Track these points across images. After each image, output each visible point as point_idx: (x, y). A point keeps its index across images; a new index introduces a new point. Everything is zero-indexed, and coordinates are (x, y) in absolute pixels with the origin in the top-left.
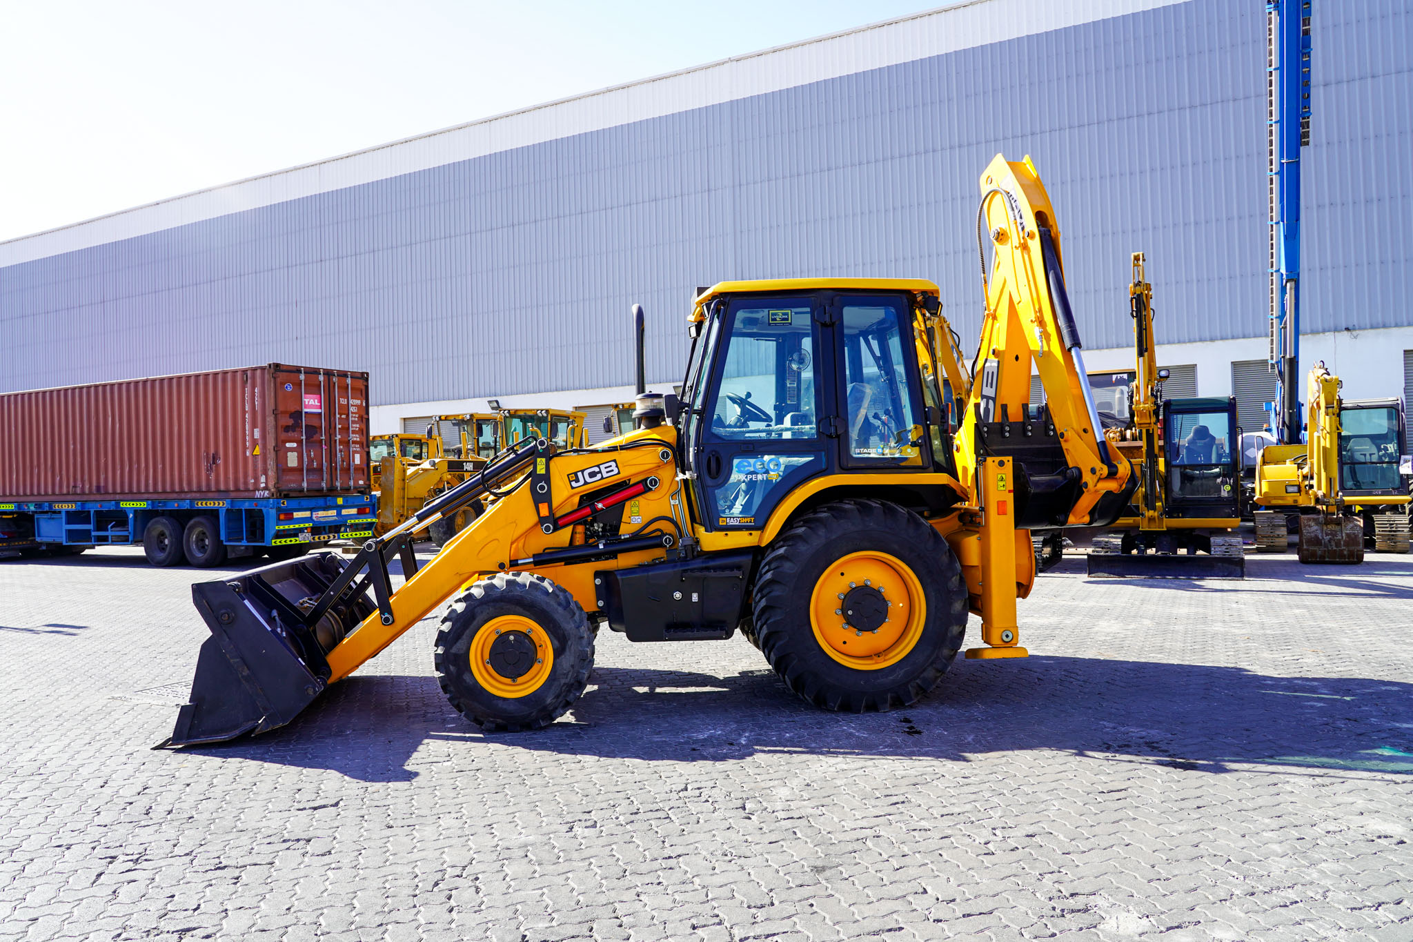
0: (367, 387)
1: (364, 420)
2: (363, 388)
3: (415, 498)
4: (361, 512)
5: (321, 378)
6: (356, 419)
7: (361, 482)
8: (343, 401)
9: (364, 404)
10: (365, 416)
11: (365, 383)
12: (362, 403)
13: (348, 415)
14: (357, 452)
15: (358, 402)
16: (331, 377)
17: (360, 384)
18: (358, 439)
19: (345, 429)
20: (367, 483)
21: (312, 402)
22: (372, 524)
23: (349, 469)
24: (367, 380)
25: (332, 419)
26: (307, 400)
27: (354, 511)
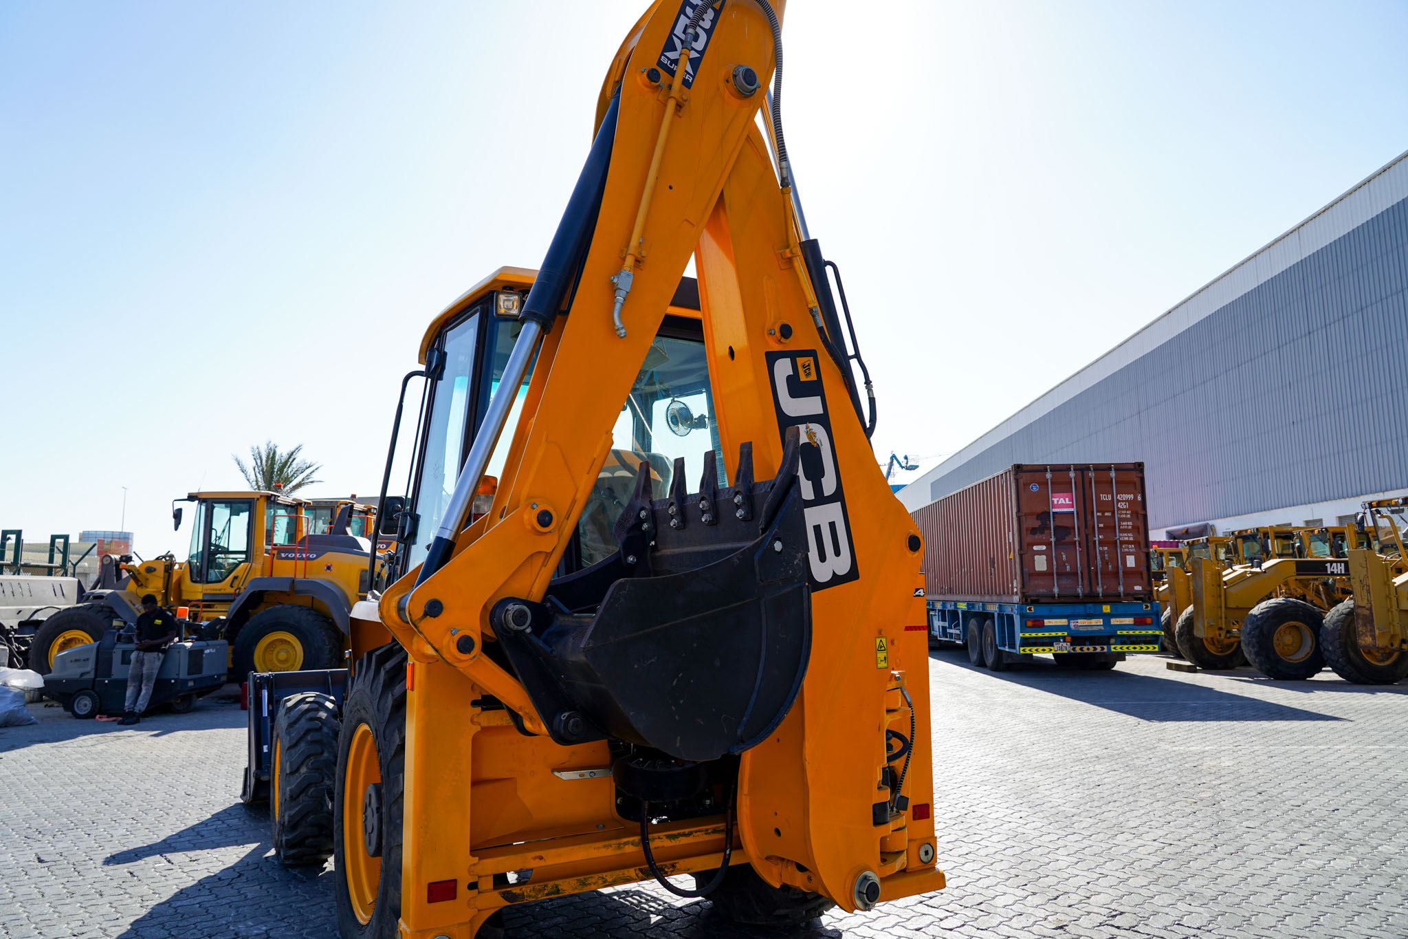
0: (1142, 480)
1: (1141, 517)
2: (1137, 481)
3: (1237, 608)
4: (1140, 622)
5: (1072, 474)
6: (1129, 516)
7: (1138, 588)
8: (1103, 497)
9: (1139, 498)
10: (1142, 512)
11: (1140, 475)
12: (1135, 497)
13: (1113, 513)
14: (1130, 554)
15: (1131, 497)
16: (1085, 472)
17: (1134, 476)
18: (1131, 539)
19: (1110, 528)
20: (1148, 589)
21: (1062, 501)
22: (1158, 636)
23: (1118, 573)
24: (1142, 471)
25: (1089, 517)
26: (1055, 500)
27: (1129, 621)
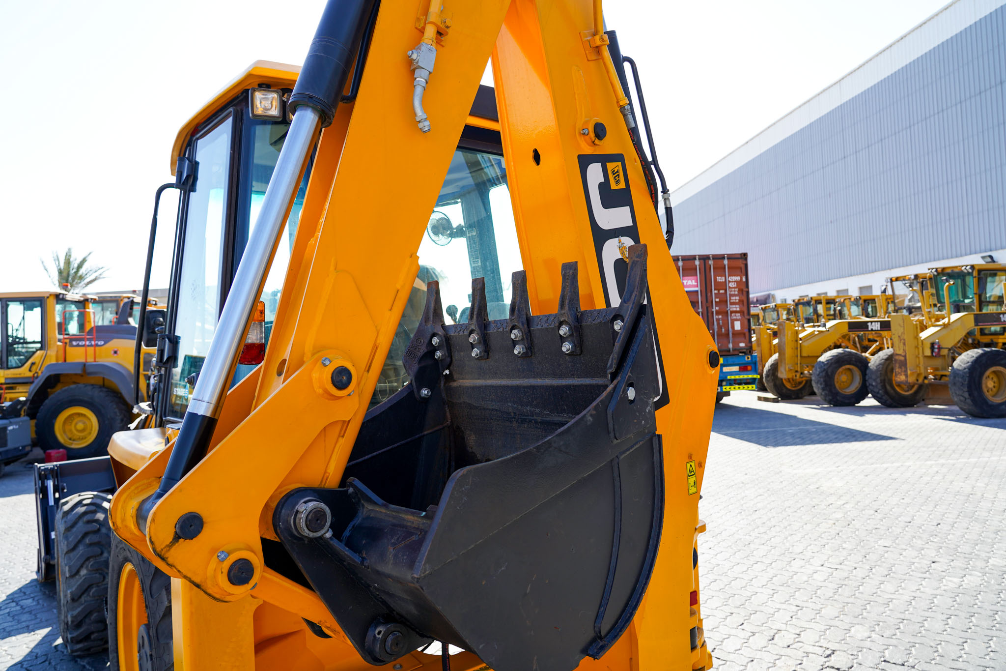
0: (746, 265)
1: (745, 293)
2: (743, 266)
3: (809, 357)
4: (744, 369)
5: (697, 263)
6: (736, 293)
7: (742, 345)
8: (720, 279)
9: (744, 279)
10: (746, 290)
11: (744, 262)
12: (741, 279)
13: (726, 290)
14: (737, 320)
15: (738, 278)
16: (707, 261)
17: (740, 263)
18: (738, 309)
19: (723, 302)
20: (749, 345)
21: (690, 283)
22: (755, 379)
23: (728, 334)
24: (746, 259)
25: (709, 294)
26: (685, 282)
27: (736, 369)
